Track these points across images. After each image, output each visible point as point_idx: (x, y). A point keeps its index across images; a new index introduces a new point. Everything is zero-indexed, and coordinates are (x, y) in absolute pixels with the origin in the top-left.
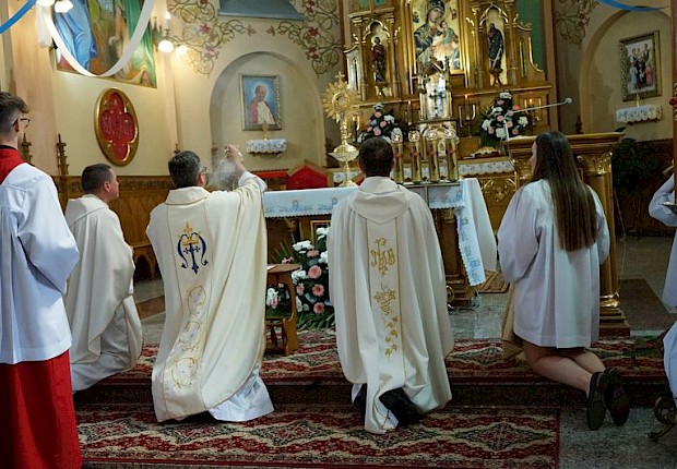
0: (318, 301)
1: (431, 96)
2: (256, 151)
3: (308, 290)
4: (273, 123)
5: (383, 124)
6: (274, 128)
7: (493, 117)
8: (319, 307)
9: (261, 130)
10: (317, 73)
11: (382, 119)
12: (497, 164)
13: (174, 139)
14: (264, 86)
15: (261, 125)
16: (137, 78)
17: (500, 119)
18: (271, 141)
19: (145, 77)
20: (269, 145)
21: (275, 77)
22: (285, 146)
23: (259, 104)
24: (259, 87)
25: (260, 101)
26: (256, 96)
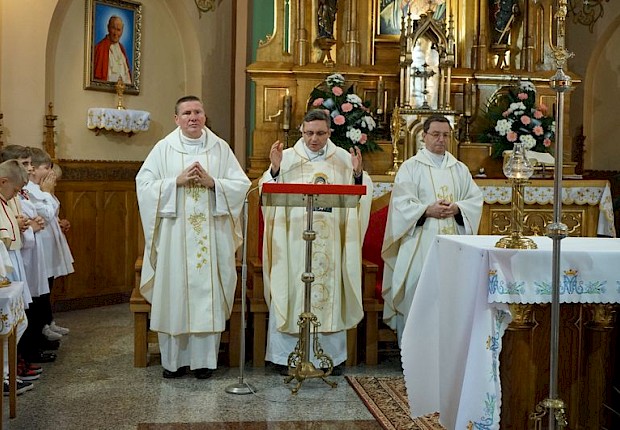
1: (418, 74)
2: (108, 128)
4: (129, 82)
5: (346, 107)
6: (131, 91)
7: (512, 115)
9: (114, 91)
10: (200, 10)
11: (343, 99)
12: (541, 189)
14: (121, 19)
15: (113, 83)
17: (526, 120)
18: (131, 113)
20: (127, 118)
21: (138, 6)
22: (148, 122)
23: (112, 47)
24: (113, 18)
25: (114, 43)
26: (108, 33)
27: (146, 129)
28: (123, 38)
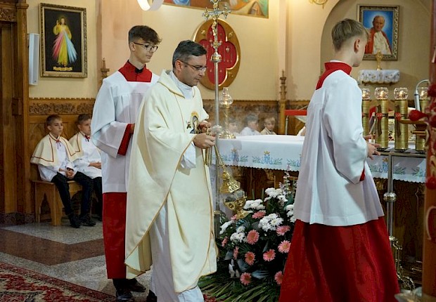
0: (246, 271)
2: (367, 80)
3: (241, 257)
4: (389, 53)
8: (246, 278)
9: (376, 60)
13: (282, 66)
14: (383, 17)
15: (375, 56)
16: (246, 8)
18: (384, 72)
19: (255, 8)
20: (380, 75)
21: (396, 8)
22: (398, 77)
23: (376, 34)
24: (377, 17)
25: (377, 31)
26: (372, 26)
27: (396, 80)
28: (385, 28)
